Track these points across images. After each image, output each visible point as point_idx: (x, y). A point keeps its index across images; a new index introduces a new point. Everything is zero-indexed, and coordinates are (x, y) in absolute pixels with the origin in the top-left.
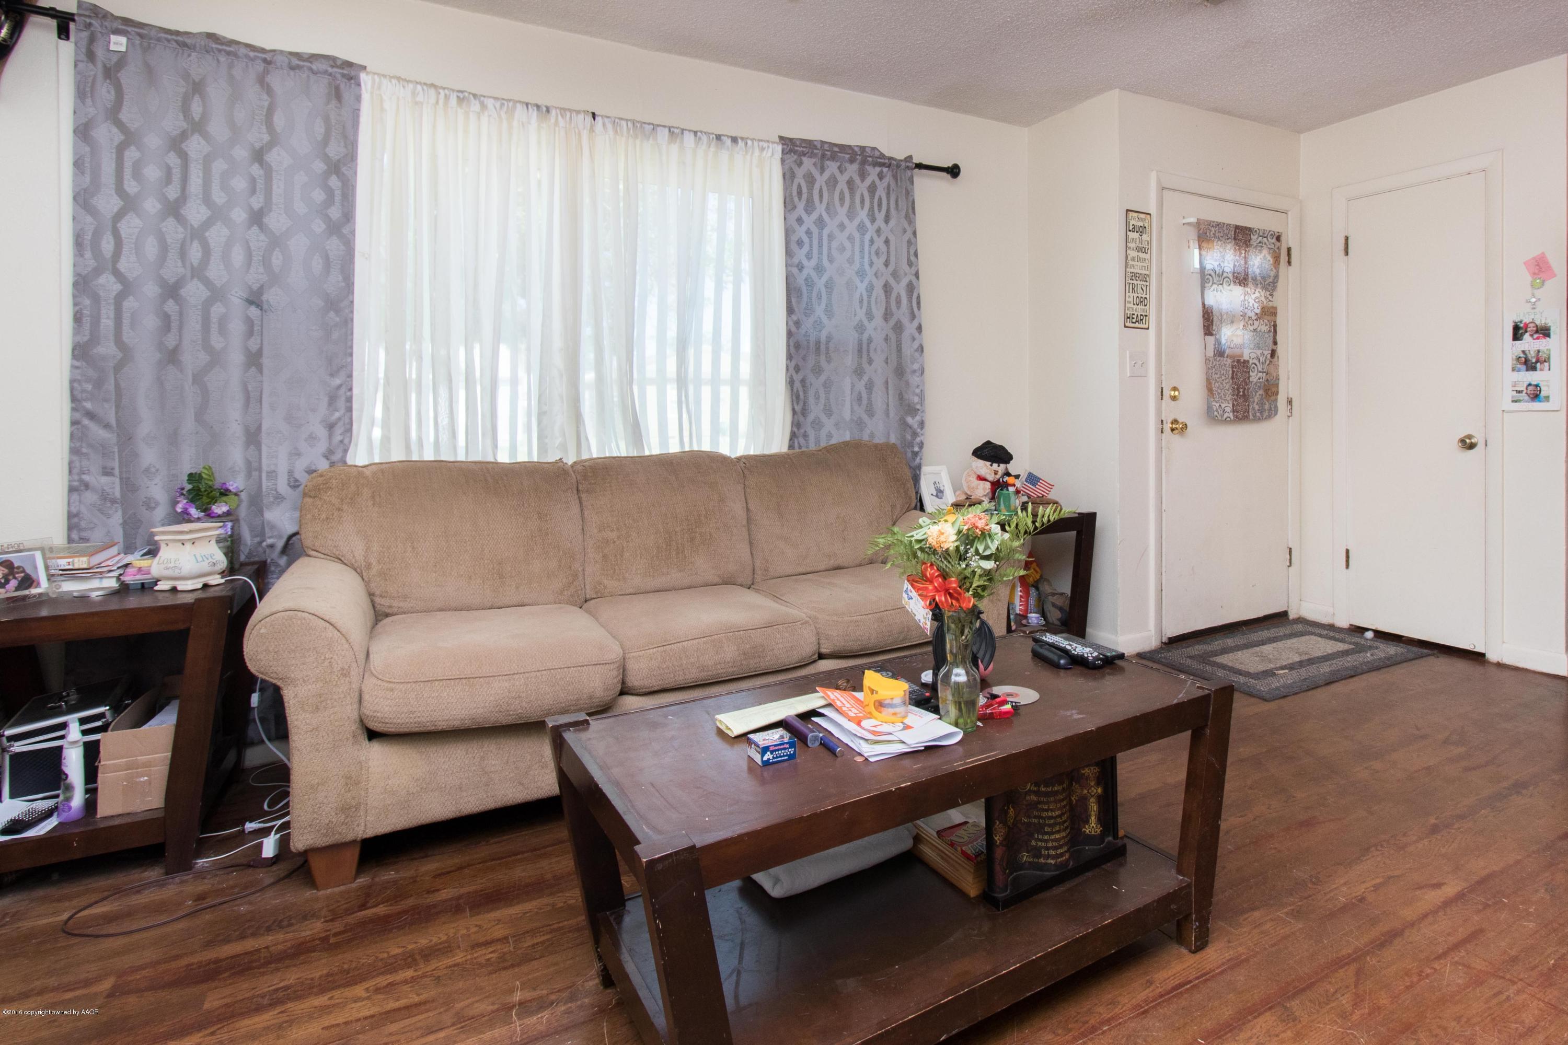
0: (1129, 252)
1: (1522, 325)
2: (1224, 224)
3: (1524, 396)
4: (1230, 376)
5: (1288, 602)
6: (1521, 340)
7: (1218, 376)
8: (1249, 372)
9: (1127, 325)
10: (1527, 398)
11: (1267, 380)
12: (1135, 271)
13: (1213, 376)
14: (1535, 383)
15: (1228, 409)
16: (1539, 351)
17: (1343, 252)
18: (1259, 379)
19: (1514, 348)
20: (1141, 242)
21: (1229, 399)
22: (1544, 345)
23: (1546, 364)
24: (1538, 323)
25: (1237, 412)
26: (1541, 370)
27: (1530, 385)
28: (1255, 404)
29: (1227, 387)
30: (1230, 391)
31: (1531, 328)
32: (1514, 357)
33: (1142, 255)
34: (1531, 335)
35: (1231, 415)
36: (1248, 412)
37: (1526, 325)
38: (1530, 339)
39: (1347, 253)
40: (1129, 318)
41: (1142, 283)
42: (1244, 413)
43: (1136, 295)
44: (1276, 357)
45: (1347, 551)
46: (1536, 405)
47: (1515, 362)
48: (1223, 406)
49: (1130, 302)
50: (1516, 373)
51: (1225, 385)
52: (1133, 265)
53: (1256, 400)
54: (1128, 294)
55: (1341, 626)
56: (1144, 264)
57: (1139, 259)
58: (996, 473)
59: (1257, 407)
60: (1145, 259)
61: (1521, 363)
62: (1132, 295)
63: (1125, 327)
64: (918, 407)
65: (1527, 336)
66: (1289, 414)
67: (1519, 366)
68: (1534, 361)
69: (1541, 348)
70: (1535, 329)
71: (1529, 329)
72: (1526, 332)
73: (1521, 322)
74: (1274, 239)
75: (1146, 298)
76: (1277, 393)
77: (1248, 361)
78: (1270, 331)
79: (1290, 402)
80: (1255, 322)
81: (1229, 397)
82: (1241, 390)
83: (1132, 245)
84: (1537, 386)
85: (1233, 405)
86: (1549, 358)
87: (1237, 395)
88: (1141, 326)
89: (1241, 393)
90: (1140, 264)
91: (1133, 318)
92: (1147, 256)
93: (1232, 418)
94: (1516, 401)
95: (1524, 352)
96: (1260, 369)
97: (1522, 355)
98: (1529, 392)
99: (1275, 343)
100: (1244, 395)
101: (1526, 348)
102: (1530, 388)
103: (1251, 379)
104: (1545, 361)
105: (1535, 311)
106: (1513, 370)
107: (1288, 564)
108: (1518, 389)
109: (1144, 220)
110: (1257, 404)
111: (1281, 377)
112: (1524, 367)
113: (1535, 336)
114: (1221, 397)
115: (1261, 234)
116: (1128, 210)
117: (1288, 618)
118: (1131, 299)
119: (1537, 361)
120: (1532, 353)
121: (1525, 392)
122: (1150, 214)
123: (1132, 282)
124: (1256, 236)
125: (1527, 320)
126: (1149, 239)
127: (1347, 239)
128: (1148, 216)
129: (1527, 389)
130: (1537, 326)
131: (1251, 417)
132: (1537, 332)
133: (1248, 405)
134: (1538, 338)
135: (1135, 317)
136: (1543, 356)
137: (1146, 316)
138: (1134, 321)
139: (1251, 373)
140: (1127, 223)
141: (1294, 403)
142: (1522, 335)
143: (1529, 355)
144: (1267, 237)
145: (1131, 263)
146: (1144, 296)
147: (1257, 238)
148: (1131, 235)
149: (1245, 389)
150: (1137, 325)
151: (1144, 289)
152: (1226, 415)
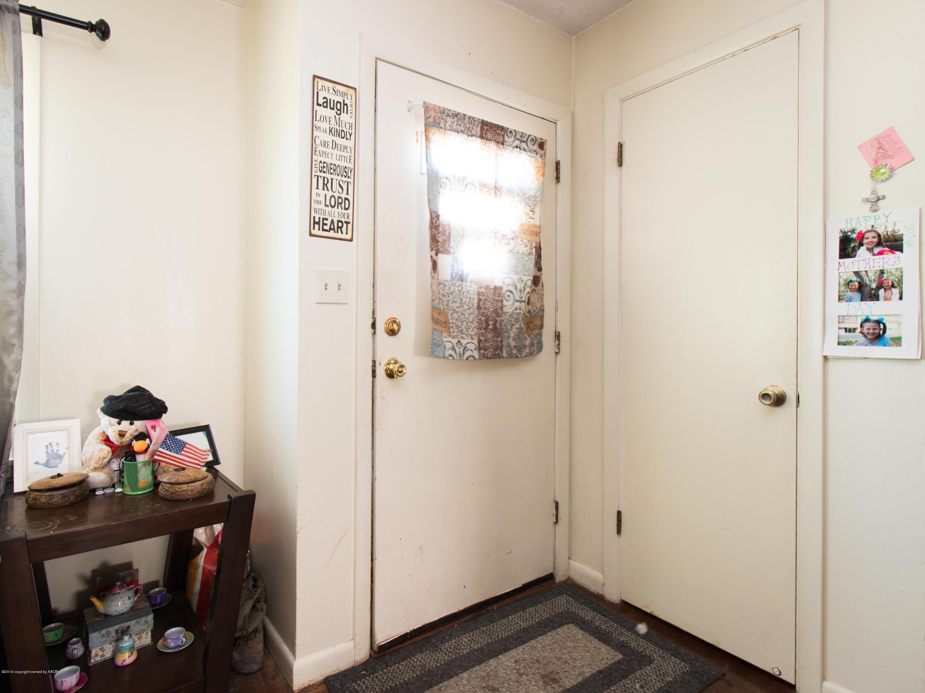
0: (316, 133)
1: (854, 236)
2: (465, 115)
3: (857, 336)
4: (476, 305)
5: (554, 563)
6: (854, 256)
7: (458, 304)
8: (502, 301)
9: (314, 232)
10: (862, 339)
11: (529, 311)
12: (329, 161)
13: (450, 305)
14: (876, 318)
15: (471, 346)
16: (882, 272)
17: (615, 163)
18: (516, 309)
19: (842, 269)
20: (339, 123)
21: (473, 333)
22: (891, 262)
23: (896, 291)
24: (881, 231)
25: (485, 349)
26: (886, 299)
27: (867, 320)
28: (511, 339)
29: (471, 319)
30: (475, 323)
31: (870, 238)
32: (842, 282)
33: (339, 140)
34: (870, 250)
35: (476, 354)
36: (501, 350)
37: (861, 236)
38: (868, 255)
39: (620, 164)
40: (318, 223)
41: (340, 178)
42: (496, 350)
43: (329, 194)
44: (540, 285)
45: (619, 514)
46: (878, 351)
47: (843, 288)
48: (464, 342)
49: (319, 202)
50: (844, 304)
51: (467, 316)
52: (324, 153)
53: (512, 335)
54: (314, 191)
55: (612, 600)
56: (344, 154)
57: (335, 146)
58: (122, 434)
59: (513, 344)
60: (346, 147)
61: (852, 290)
62: (322, 193)
63: (311, 235)
64: (15, 341)
65: (862, 252)
66: (557, 351)
67: (850, 294)
68: (874, 286)
69: (886, 267)
70: (876, 240)
71: (865, 241)
72: (861, 244)
73: (853, 231)
74: (536, 145)
75: (346, 199)
76: (541, 327)
77: (501, 288)
78: (530, 253)
79: (558, 336)
80: (511, 241)
81: (473, 332)
82: (491, 323)
83: (325, 125)
84: (878, 322)
85: (480, 341)
86: (900, 282)
87: (486, 329)
88: (339, 235)
89: (491, 327)
90: (335, 152)
91: (324, 224)
92: (350, 144)
93: (477, 356)
94: (845, 344)
95: (857, 273)
96: (517, 298)
97: (854, 278)
98: (865, 331)
99: (540, 269)
100: (495, 329)
101: (862, 268)
102: (867, 325)
103: (505, 310)
104: (893, 286)
105: (875, 214)
106: (840, 299)
107: (555, 521)
108: (848, 326)
109: (344, 94)
110: (514, 339)
111: (546, 308)
112: (858, 296)
113: (876, 250)
114: (462, 332)
115: (518, 136)
116: (315, 77)
117: (554, 582)
118: (322, 198)
119: (880, 286)
120: (870, 274)
121: (859, 330)
122: (355, 89)
123: (322, 174)
124: (512, 139)
125: (862, 227)
126: (352, 121)
127: (620, 146)
128: (352, 91)
129: (861, 326)
130: (879, 236)
131: (505, 354)
132: (879, 244)
133: (501, 341)
134: (880, 253)
135: (329, 222)
136: (889, 278)
137: (347, 223)
138: (326, 227)
139: (505, 303)
140: (315, 94)
141: (561, 338)
142: (854, 250)
143: (865, 278)
144: (526, 142)
145: (320, 148)
146: (344, 196)
147: (513, 142)
148: (321, 111)
149: (496, 321)
150: (332, 234)
151: (345, 186)
152: (467, 354)
